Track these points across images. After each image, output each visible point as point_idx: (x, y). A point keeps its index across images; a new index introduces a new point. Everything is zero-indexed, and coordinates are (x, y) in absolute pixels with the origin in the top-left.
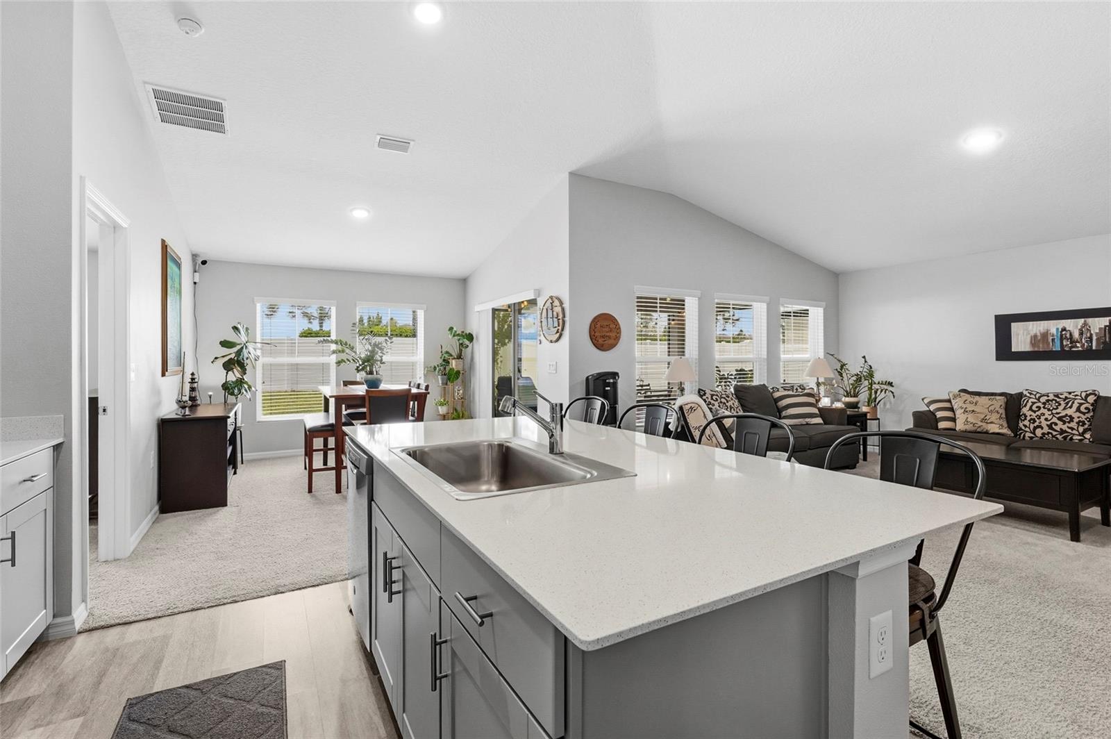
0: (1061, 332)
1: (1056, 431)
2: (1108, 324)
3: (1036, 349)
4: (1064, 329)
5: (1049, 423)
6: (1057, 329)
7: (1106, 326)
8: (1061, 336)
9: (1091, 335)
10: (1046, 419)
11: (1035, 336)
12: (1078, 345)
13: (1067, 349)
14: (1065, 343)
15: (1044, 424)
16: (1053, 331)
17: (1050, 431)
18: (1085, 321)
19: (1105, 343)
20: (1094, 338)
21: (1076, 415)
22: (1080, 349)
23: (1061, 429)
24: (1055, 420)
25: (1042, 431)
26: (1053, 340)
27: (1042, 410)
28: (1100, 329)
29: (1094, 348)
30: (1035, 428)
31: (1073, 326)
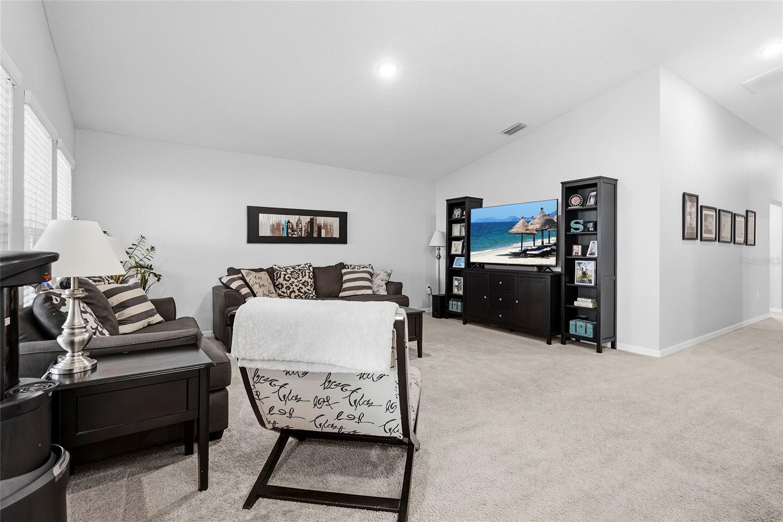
0: (287, 223)
1: (302, 293)
2: (309, 220)
3: (274, 235)
4: (289, 222)
5: (298, 288)
6: (286, 221)
7: (308, 222)
8: (287, 226)
9: (302, 226)
10: (296, 285)
11: (273, 225)
12: (296, 233)
13: (290, 235)
14: (289, 232)
15: (296, 289)
16: (283, 222)
17: (299, 293)
18: (299, 217)
19: (307, 232)
20: (303, 229)
21: (309, 280)
22: (296, 236)
23: (305, 291)
24: (301, 285)
25: (295, 295)
26: (283, 228)
27: (292, 280)
28: (306, 223)
29: (303, 236)
30: (291, 293)
31: (293, 219)
